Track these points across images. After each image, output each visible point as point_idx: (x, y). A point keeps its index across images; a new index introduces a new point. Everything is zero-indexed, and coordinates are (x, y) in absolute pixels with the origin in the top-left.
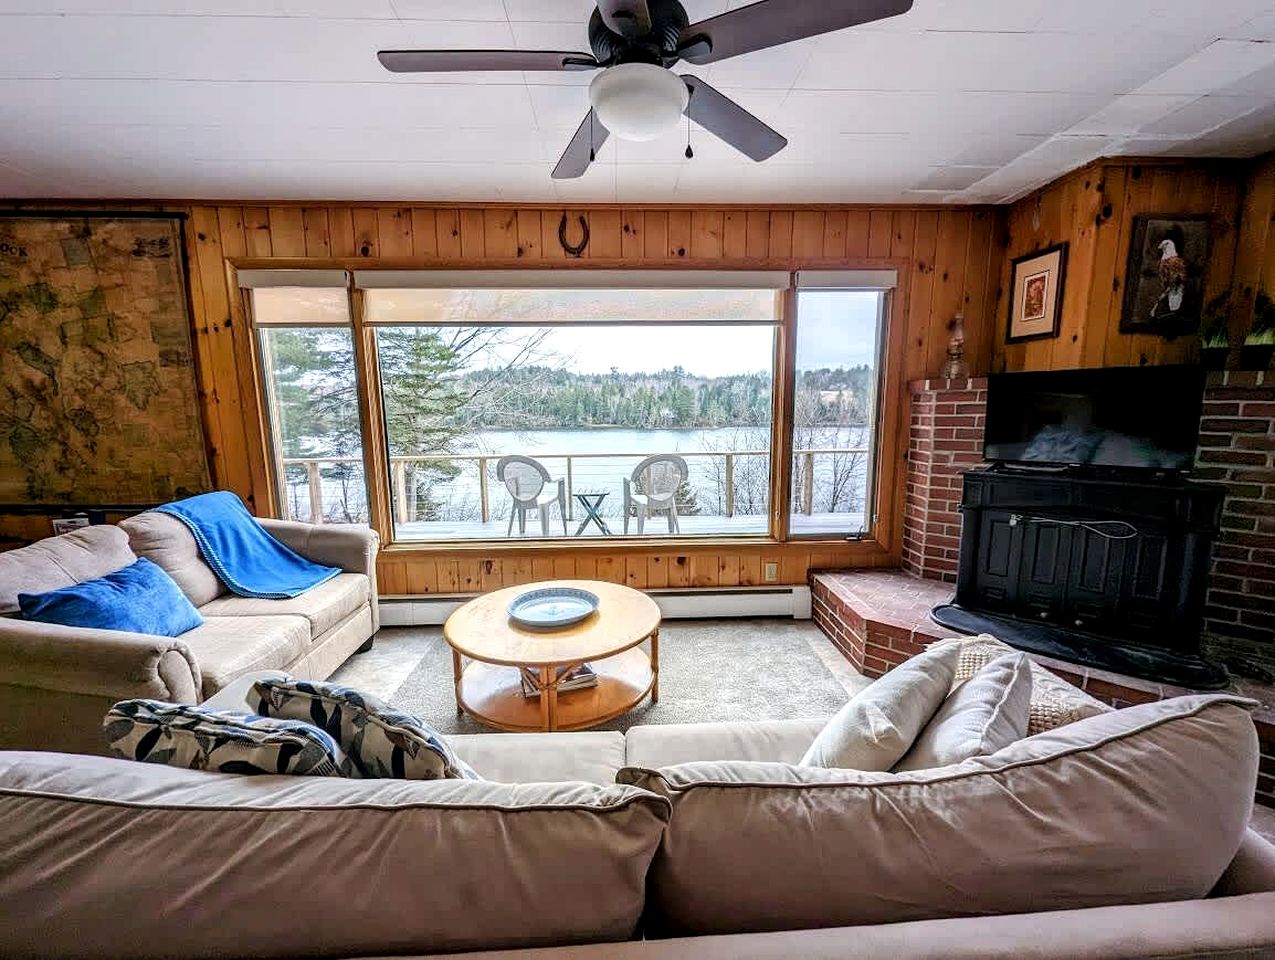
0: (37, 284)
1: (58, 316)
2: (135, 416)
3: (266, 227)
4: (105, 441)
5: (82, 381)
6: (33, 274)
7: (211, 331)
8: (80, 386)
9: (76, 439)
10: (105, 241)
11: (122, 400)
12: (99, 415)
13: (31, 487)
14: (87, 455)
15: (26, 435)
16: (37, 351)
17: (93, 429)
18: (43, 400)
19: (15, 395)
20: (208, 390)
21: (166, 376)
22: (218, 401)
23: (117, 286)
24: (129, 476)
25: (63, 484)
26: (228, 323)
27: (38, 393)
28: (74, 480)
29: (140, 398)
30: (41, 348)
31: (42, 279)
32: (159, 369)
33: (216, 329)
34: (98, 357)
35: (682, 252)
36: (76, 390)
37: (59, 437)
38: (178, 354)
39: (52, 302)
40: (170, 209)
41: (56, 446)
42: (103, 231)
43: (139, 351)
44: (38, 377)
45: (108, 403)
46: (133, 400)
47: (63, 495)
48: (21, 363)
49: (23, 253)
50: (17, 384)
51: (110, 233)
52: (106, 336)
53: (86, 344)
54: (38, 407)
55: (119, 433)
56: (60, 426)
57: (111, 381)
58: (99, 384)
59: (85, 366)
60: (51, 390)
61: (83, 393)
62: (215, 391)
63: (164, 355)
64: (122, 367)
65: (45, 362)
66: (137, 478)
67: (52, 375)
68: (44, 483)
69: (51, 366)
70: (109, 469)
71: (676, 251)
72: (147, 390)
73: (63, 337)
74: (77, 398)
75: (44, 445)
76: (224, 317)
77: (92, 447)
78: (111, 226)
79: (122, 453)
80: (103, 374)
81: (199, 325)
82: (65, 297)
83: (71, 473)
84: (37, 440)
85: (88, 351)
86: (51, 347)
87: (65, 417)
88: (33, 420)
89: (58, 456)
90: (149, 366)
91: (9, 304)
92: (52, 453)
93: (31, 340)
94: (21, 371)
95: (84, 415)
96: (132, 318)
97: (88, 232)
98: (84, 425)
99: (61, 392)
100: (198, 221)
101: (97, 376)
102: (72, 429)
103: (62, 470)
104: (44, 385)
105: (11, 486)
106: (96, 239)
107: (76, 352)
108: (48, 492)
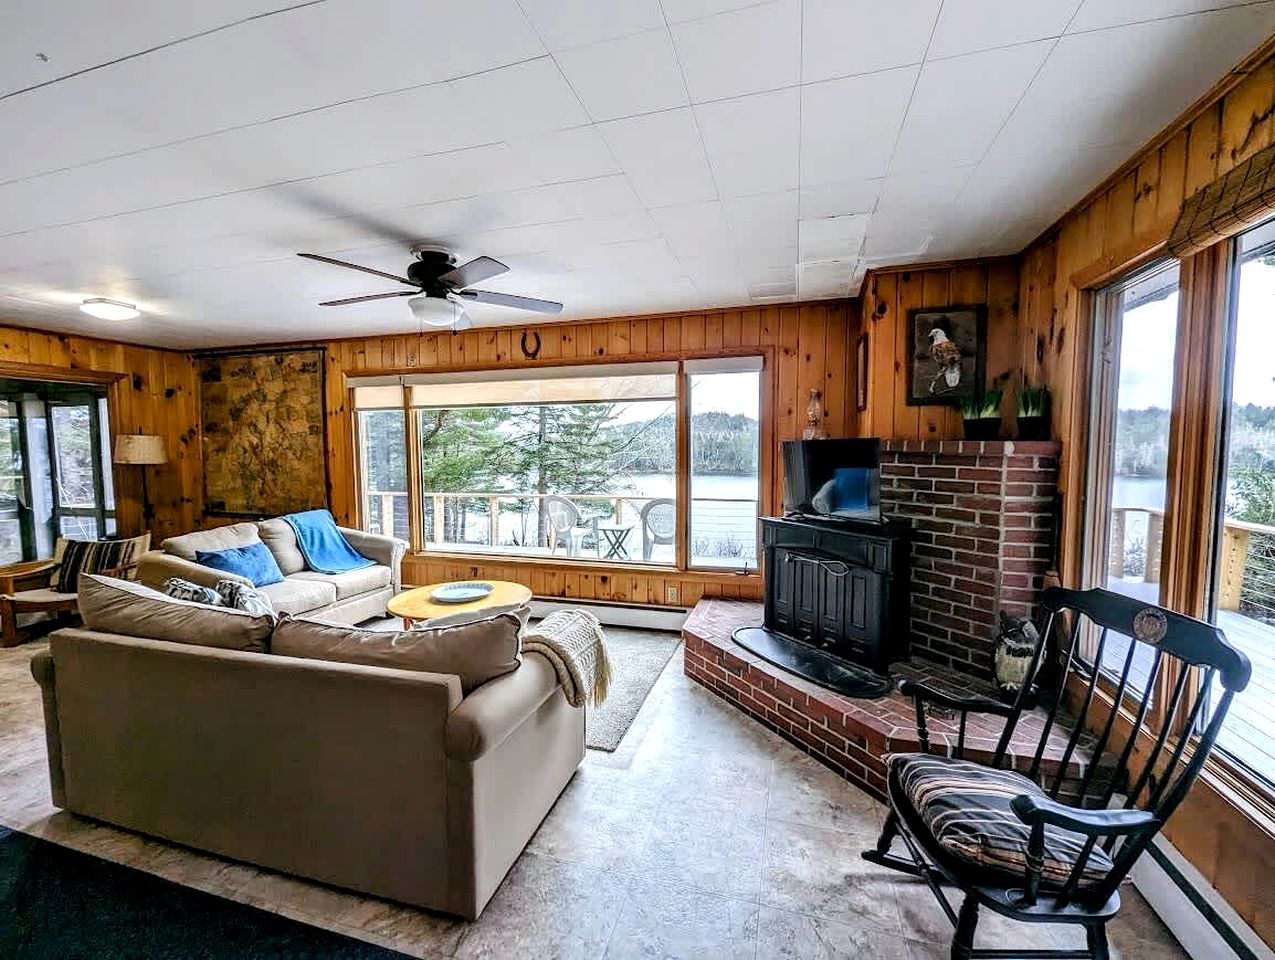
0: (259, 390)
1: (267, 406)
2: (295, 464)
3: (363, 352)
4: (281, 478)
5: (273, 444)
6: (257, 384)
7: (334, 414)
9: (269, 476)
10: (289, 365)
11: (290, 454)
12: (280, 463)
13: (247, 503)
14: (272, 485)
15: (248, 473)
16: (255, 426)
17: (276, 471)
18: (256, 454)
19: (245, 451)
20: (330, 449)
21: (311, 440)
22: (334, 454)
23: (293, 389)
24: (290, 497)
25: (262, 503)
26: (342, 409)
27: (254, 448)
28: (265, 500)
29: (298, 453)
30: (258, 425)
31: (261, 387)
32: (308, 436)
33: (336, 413)
34: (282, 430)
35: (601, 352)
36: (271, 448)
37: (262, 475)
38: (318, 428)
39: (264, 399)
40: (319, 345)
41: (260, 480)
42: (288, 359)
43: (299, 426)
44: (255, 441)
45: (283, 455)
46: (295, 455)
47: (260, 509)
48: (249, 433)
49: (254, 373)
50: (247, 445)
51: (292, 360)
52: (286, 418)
53: (277, 423)
54: (254, 458)
55: (287, 473)
56: (263, 469)
57: (286, 443)
58: (281, 445)
59: (275, 435)
60: (260, 448)
61: (274, 450)
62: (333, 449)
63: (311, 428)
64: (292, 436)
66: (294, 500)
67: (261, 440)
68: (253, 501)
69: (261, 434)
70: (281, 494)
71: (597, 351)
72: (302, 449)
73: (268, 419)
74: (271, 453)
75: (255, 480)
76: (340, 405)
77: (274, 480)
78: (292, 357)
79: (288, 486)
80: (283, 440)
81: (328, 410)
82: (270, 397)
83: (264, 496)
84: (253, 478)
85: (277, 426)
86: (261, 426)
87: (265, 464)
88: (251, 465)
89: (260, 486)
90: (304, 434)
91: (246, 401)
92: (258, 484)
93: (254, 420)
94: (249, 438)
95: (273, 463)
96: (298, 407)
97: (282, 360)
98: (272, 469)
99: (264, 449)
100: (332, 351)
101: (280, 440)
102: (268, 471)
103: (261, 493)
104: (257, 446)
105: (239, 501)
106: (285, 364)
107: (272, 427)
108: (255, 506)
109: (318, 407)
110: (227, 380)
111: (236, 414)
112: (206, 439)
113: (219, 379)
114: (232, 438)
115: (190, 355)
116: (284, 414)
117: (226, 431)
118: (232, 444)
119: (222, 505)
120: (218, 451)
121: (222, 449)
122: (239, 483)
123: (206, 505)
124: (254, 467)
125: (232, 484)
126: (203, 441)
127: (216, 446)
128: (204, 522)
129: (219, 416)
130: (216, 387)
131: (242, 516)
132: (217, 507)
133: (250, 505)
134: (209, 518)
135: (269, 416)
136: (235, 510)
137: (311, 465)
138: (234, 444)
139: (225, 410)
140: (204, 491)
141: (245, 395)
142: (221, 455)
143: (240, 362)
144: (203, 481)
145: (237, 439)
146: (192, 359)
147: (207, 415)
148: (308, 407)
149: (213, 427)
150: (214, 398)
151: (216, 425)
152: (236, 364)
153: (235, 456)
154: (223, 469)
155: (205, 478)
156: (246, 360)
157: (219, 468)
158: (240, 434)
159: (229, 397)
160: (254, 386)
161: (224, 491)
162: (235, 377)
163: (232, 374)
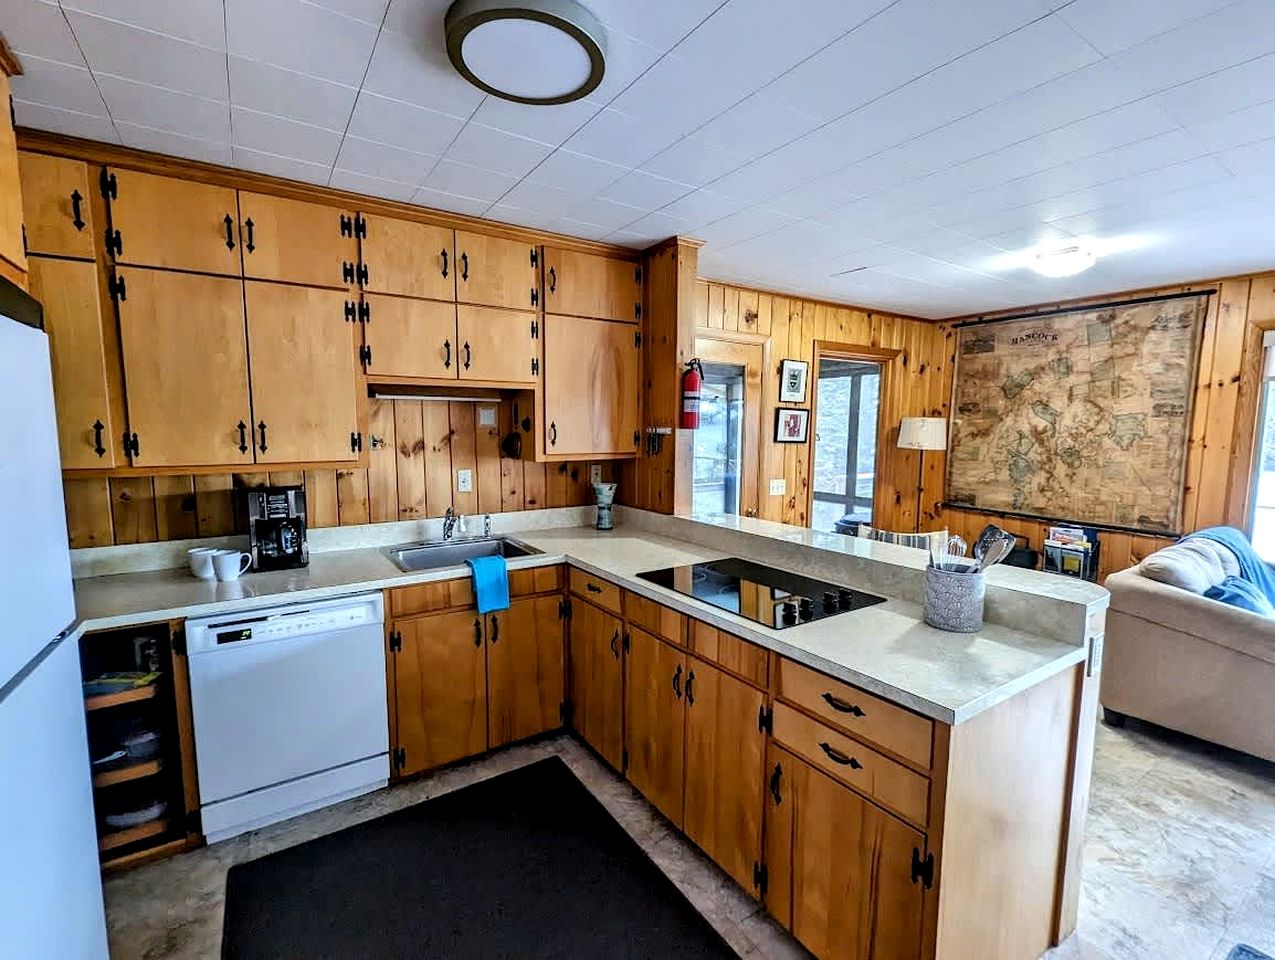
0: (1059, 360)
1: (1072, 379)
2: (1118, 456)
4: (1084, 472)
5: (1076, 428)
6: (1059, 352)
7: (1215, 386)
8: (1074, 431)
9: (1061, 470)
10: (1126, 322)
11: (1108, 442)
12: (1085, 453)
13: (1015, 501)
14: (1066, 483)
15: (1022, 464)
16: (1046, 406)
17: (1077, 463)
18: (1041, 443)
19: (1021, 436)
20: (1197, 436)
21: (1154, 425)
22: (1205, 447)
23: (1128, 355)
24: (1098, 501)
25: (1041, 502)
26: (1237, 379)
27: (1038, 435)
28: (1050, 499)
29: (1125, 442)
30: (1051, 405)
31: (1065, 355)
32: (1149, 419)
33: (1221, 385)
34: (1096, 410)
36: (1071, 434)
37: (1047, 467)
38: (1173, 407)
39: (1069, 370)
41: (1044, 475)
42: (1124, 315)
43: (1134, 404)
44: (1042, 423)
45: (1095, 445)
46: (1118, 443)
47: (1040, 509)
48: (1031, 414)
49: (1054, 338)
50: (1026, 429)
51: (1133, 316)
52: (1108, 394)
53: (1088, 400)
54: (1036, 445)
55: (1098, 467)
56: (1050, 460)
57: (1103, 427)
58: (1091, 430)
59: (1082, 417)
60: (1049, 433)
61: (1074, 436)
62: (1204, 438)
63: (1158, 408)
64: (1116, 417)
65: (1051, 414)
66: (1102, 503)
67: (1053, 424)
68: (1026, 499)
69: (1054, 417)
70: (1081, 494)
72: (1135, 435)
73: (1071, 398)
74: (1069, 440)
75: (1033, 472)
76: (1235, 370)
77: (1071, 477)
78: (1133, 311)
79: (1097, 483)
80: (1098, 422)
81: (1203, 381)
82: (1080, 366)
83: (1049, 494)
84: (1029, 468)
85: (1089, 406)
86: (1057, 404)
87: (1056, 454)
88: (1030, 454)
89: (1043, 480)
90: (1141, 417)
91: (1035, 374)
92: (1040, 478)
93: (1045, 399)
94: (1031, 419)
95: (1072, 453)
96: (1138, 380)
97: (1113, 317)
98: (1069, 460)
99: (1057, 435)
100: (1227, 294)
101: (1091, 424)
102: (1060, 462)
103: (1042, 490)
104: (1045, 431)
105: (1001, 498)
106: (1119, 321)
107: (1078, 407)
108: (1028, 505)
109: (1179, 379)
110: (1001, 349)
111: (1013, 391)
112: (959, 421)
113: (992, 349)
114: (1002, 420)
115: (947, 325)
116: (1106, 384)
117: (991, 413)
118: (1001, 428)
119: (971, 499)
120: (974, 435)
121: (984, 433)
122: (1004, 475)
123: (946, 495)
124: (1035, 454)
125: (992, 476)
126: (955, 424)
127: (972, 429)
128: (939, 516)
129: (984, 392)
130: (983, 359)
131: (1002, 515)
132: (962, 501)
133: (1018, 504)
134: (946, 512)
135: (1075, 393)
136: (993, 506)
137: (1149, 458)
138: (1004, 428)
139: (993, 387)
140: (948, 482)
141: (1032, 367)
142: (979, 440)
143: (1029, 325)
144: (948, 469)
145: (1009, 421)
146: (950, 329)
147: (963, 393)
148: (1157, 379)
149: (971, 407)
150: (977, 372)
151: (975, 405)
152: (1023, 329)
153: (1003, 442)
154: (981, 457)
155: (951, 466)
156: (1042, 323)
157: (974, 456)
158: (1016, 415)
159: (1003, 371)
160: (1052, 355)
161: (978, 483)
162: (1020, 345)
163: (1015, 342)
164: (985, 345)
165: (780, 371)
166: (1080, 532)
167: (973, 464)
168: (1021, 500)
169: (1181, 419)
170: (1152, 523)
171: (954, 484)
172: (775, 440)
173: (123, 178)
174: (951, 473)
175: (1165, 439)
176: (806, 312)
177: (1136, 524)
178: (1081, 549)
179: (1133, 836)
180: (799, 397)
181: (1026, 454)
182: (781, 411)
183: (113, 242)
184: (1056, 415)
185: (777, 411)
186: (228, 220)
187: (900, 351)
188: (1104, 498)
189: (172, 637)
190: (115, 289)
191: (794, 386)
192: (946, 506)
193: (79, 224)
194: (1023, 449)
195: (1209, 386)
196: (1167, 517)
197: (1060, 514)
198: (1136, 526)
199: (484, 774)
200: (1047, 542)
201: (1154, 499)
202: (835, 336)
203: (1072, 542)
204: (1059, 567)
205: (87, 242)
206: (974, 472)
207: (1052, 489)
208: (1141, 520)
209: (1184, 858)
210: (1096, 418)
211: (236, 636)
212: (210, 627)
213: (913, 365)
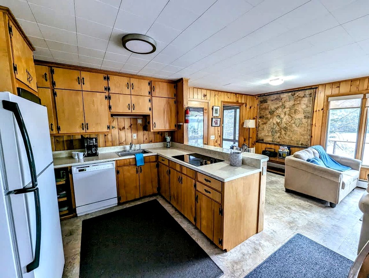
0: (283, 105)
1: (285, 110)
2: (296, 128)
3: (339, 87)
4: (288, 133)
5: (287, 122)
6: (282, 103)
7: (318, 111)
8: (286, 123)
9: (283, 132)
10: (298, 95)
11: (294, 125)
12: (288, 128)
14: (284, 136)
15: (274, 131)
16: (279, 116)
17: (287, 131)
18: (279, 125)
19: (274, 124)
20: (314, 123)
21: (304, 121)
22: (315, 126)
23: (298, 104)
25: (279, 140)
26: (322, 109)
27: (278, 124)
28: (281, 140)
29: (297, 125)
30: (281, 116)
31: (284, 104)
32: (303, 119)
33: (319, 111)
34: (291, 117)
36: (285, 123)
37: (280, 132)
38: (308, 116)
39: (285, 107)
40: (314, 87)
41: (279, 133)
42: (297, 94)
43: (300, 116)
44: (279, 121)
45: (291, 126)
46: (296, 125)
47: (278, 142)
48: (276, 119)
49: (281, 99)
50: (275, 122)
51: (299, 94)
52: (294, 113)
53: (289, 115)
54: (278, 126)
55: (291, 131)
57: (293, 122)
58: (290, 122)
59: (288, 119)
61: (286, 124)
62: (315, 124)
63: (305, 117)
64: (295, 119)
65: (281, 119)
67: (281, 121)
70: (288, 138)
72: (300, 123)
73: (285, 114)
74: (285, 125)
75: (277, 133)
76: (322, 108)
77: (285, 134)
78: (299, 92)
79: (291, 135)
80: (291, 120)
81: (315, 110)
82: (287, 106)
83: (280, 138)
85: (289, 116)
86: (282, 116)
87: (282, 129)
88: (276, 128)
89: (279, 135)
90: (301, 119)
91: (277, 109)
92: (278, 134)
93: (279, 115)
94: (276, 120)
95: (286, 128)
96: (300, 110)
97: (295, 94)
98: (285, 130)
99: (282, 124)
100: (320, 88)
101: (290, 121)
102: (283, 130)
103: (279, 137)
104: (279, 123)
105: (269, 139)
106: (296, 95)
107: (287, 116)
108: (276, 141)
109: (309, 109)
110: (269, 102)
111: (272, 113)
112: (259, 120)
113: (267, 102)
114: (269, 120)
115: (256, 96)
116: (293, 111)
117: (267, 118)
118: (269, 122)
119: (263, 140)
120: (263, 124)
121: (265, 123)
122: (270, 134)
123: (257, 139)
124: (277, 128)
125: (267, 134)
126: (258, 121)
127: (262, 122)
128: (255, 144)
129: (265, 113)
130: (265, 105)
131: (270, 144)
132: (261, 140)
133: (274, 141)
134: (257, 143)
135: (286, 113)
136: (268, 142)
137: (303, 129)
138: (270, 122)
139: (267, 112)
140: (257, 136)
141: (276, 107)
142: (264, 125)
143: (275, 96)
144: (257, 133)
145: (271, 120)
146: (257, 97)
147: (260, 113)
148: (305, 109)
149: (262, 117)
150: (264, 108)
151: (263, 116)
152: (274, 97)
153: (270, 126)
154: (265, 130)
155: (258, 132)
156: (278, 96)
157: (263, 129)
158: (273, 119)
159: (269, 108)
160: (281, 104)
161: (264, 136)
162: (273, 101)
163: (272, 101)
164: (265, 101)
165: (213, 109)
166: (287, 148)
167: (262, 131)
168: (274, 140)
169: (310, 119)
170: (303, 145)
171: (258, 136)
172: (212, 126)
173: (55, 69)
174: (258, 133)
175: (307, 124)
176: (219, 94)
177: (300, 145)
178: (287, 151)
179: (283, 214)
180: (218, 115)
181: (275, 129)
182: (213, 119)
183: (53, 84)
184: (282, 119)
185: (212, 119)
186: (78, 78)
187: (244, 103)
188: (293, 139)
189: (69, 170)
190: (54, 94)
191: (216, 113)
192: (257, 142)
193: (46, 80)
194: (274, 127)
195: (316, 111)
196: (307, 143)
197: (283, 143)
198: (300, 146)
199: (139, 203)
200: (279, 150)
201: (304, 139)
202: (227, 100)
203: (284, 150)
204: (282, 156)
205: (48, 84)
206: (263, 133)
207: (281, 137)
208: (302, 144)
209: (292, 218)
210: (291, 119)
211: (83, 170)
212: (77, 168)
213: (248, 106)
